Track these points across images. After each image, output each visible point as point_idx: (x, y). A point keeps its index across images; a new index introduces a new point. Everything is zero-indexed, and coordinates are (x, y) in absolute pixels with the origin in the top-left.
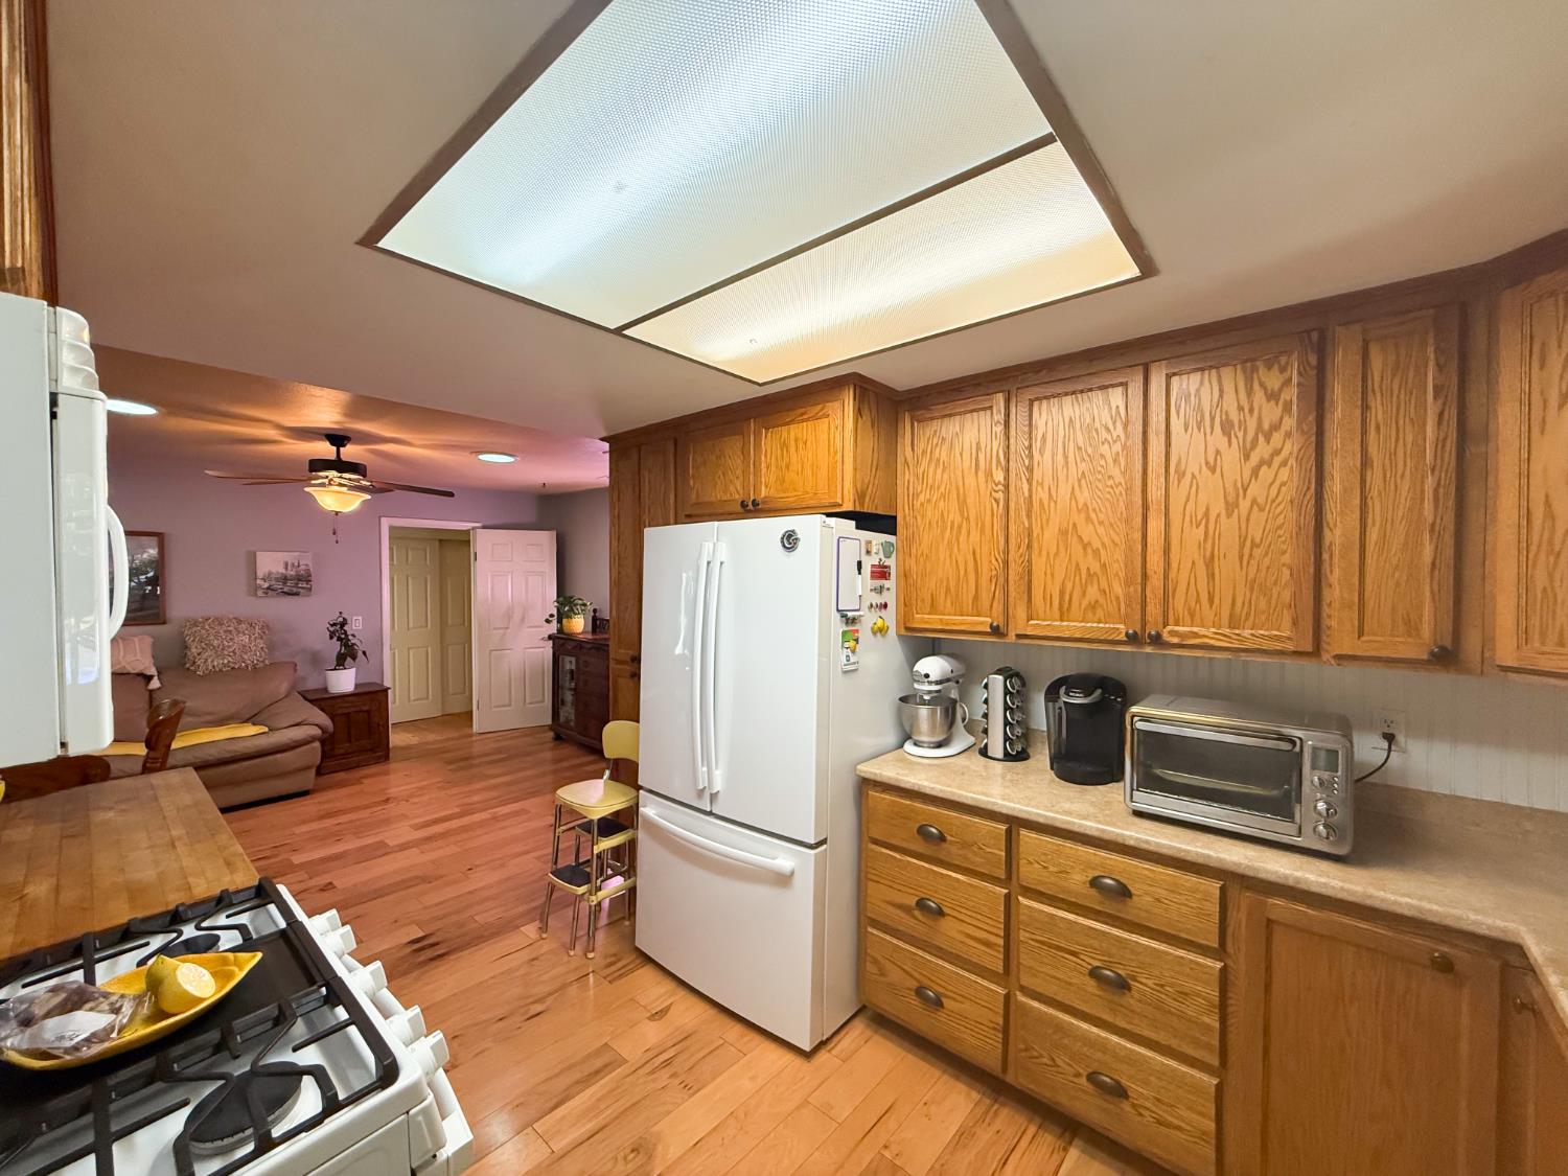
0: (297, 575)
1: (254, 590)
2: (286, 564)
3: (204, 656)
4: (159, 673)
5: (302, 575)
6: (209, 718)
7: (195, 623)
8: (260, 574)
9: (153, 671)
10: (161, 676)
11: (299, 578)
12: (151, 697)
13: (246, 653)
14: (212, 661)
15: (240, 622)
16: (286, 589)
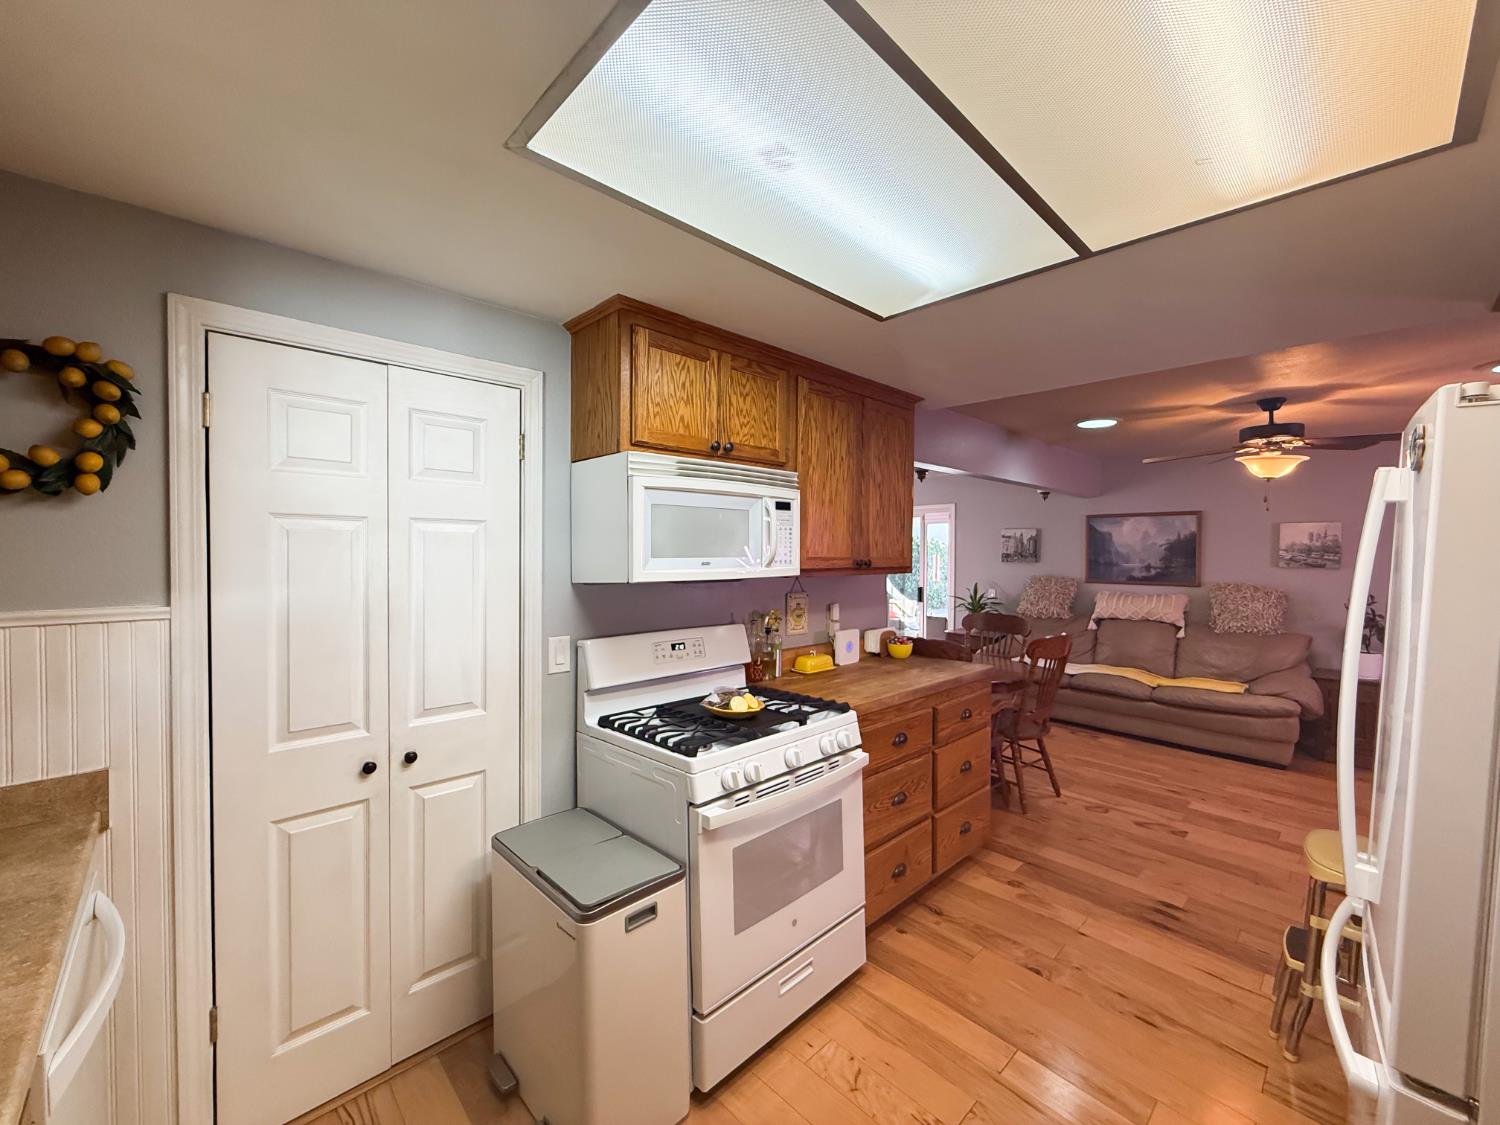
0: (1323, 546)
1: (1276, 560)
2: (1311, 535)
3: (1223, 616)
4: (1186, 625)
5: (1329, 547)
6: (1214, 671)
7: (1220, 588)
8: (1283, 545)
9: (1182, 623)
10: (1188, 629)
11: (1325, 549)
12: (1177, 645)
13: (1259, 620)
14: (1229, 622)
15: (1256, 589)
16: (1310, 561)
